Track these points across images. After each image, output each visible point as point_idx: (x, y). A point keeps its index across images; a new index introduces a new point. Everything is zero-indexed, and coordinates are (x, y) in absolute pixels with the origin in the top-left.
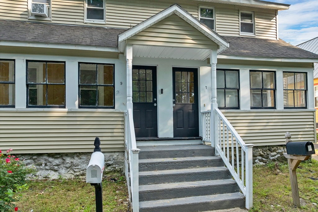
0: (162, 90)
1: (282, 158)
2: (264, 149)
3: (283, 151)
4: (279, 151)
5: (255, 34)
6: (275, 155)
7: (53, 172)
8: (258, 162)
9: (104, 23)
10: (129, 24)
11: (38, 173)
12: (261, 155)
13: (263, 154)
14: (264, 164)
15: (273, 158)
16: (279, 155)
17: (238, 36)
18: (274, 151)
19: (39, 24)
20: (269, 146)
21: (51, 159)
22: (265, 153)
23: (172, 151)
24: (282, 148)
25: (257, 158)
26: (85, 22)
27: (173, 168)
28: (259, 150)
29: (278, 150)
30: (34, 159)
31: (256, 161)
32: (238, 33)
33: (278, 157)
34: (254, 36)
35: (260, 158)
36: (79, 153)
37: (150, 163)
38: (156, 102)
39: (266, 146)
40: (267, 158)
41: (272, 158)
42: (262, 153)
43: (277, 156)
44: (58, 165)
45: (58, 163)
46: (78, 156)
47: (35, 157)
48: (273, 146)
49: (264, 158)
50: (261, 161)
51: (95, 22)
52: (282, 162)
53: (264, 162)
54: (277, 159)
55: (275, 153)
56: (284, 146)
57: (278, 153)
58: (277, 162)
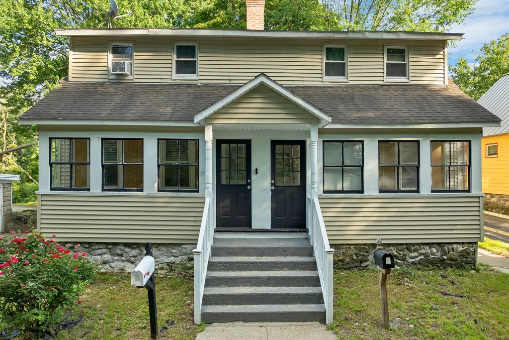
0: (257, 170)
1: (426, 261)
2: (399, 248)
3: (429, 251)
4: (423, 251)
5: (409, 79)
6: (416, 257)
7: (129, 264)
9: (196, 78)
10: (228, 78)
11: (113, 265)
12: (394, 256)
13: (398, 254)
15: (413, 260)
16: (422, 257)
17: (381, 83)
18: (415, 250)
19: (120, 84)
20: (406, 244)
21: (127, 250)
22: (401, 253)
23: (258, 248)
24: (427, 247)
26: (174, 78)
27: (255, 270)
28: (392, 248)
29: (420, 249)
30: (109, 249)
32: (382, 78)
33: (421, 259)
34: (407, 81)
36: (158, 244)
37: (228, 263)
38: (250, 184)
39: (402, 244)
40: (404, 260)
41: (410, 261)
42: (396, 253)
43: (419, 258)
44: (134, 257)
45: (135, 254)
46: (156, 247)
47: (110, 247)
48: (413, 245)
49: (399, 259)
51: (186, 78)
52: (427, 266)
53: (398, 266)
54: (420, 262)
55: (416, 254)
56: (430, 245)
57: (421, 254)
58: (419, 266)
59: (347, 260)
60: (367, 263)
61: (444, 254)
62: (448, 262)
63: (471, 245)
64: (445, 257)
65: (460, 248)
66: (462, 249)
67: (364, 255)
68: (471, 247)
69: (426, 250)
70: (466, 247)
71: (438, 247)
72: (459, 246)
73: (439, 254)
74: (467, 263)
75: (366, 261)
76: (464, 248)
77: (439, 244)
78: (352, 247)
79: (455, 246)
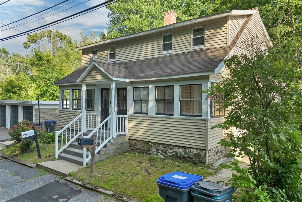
1: (176, 156)
2: (164, 146)
3: (178, 150)
6: (171, 153)
8: (160, 155)
9: (115, 60)
10: (125, 59)
12: (161, 150)
13: (163, 150)
14: (163, 157)
15: (170, 154)
16: (174, 153)
18: (171, 149)
20: (167, 145)
22: (165, 149)
24: (177, 148)
25: (158, 151)
26: (109, 61)
28: (161, 146)
29: (174, 149)
31: (158, 154)
33: (173, 154)
34: (203, 47)
35: (161, 152)
39: (165, 144)
40: (166, 153)
41: (169, 154)
42: (162, 149)
48: (171, 145)
49: (164, 153)
50: (162, 154)
52: (177, 159)
53: (164, 156)
54: (173, 156)
55: (172, 151)
56: (179, 147)
57: (174, 152)
58: (173, 158)
59: (143, 149)
60: (151, 152)
61: (185, 153)
62: (188, 159)
63: (201, 151)
64: (186, 156)
65: (195, 151)
66: (196, 152)
67: (149, 147)
68: (201, 152)
69: (176, 149)
70: (199, 152)
71: (183, 149)
72: (194, 150)
73: (183, 153)
74: (200, 162)
75: (150, 151)
76: (197, 152)
77: (183, 147)
78: (144, 142)
79: (192, 150)
